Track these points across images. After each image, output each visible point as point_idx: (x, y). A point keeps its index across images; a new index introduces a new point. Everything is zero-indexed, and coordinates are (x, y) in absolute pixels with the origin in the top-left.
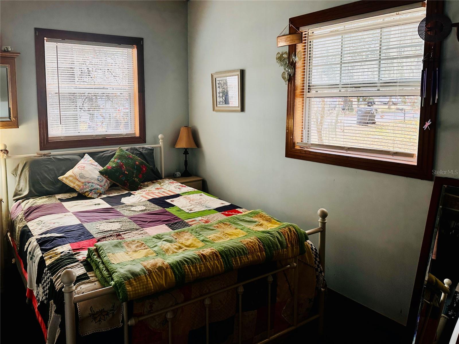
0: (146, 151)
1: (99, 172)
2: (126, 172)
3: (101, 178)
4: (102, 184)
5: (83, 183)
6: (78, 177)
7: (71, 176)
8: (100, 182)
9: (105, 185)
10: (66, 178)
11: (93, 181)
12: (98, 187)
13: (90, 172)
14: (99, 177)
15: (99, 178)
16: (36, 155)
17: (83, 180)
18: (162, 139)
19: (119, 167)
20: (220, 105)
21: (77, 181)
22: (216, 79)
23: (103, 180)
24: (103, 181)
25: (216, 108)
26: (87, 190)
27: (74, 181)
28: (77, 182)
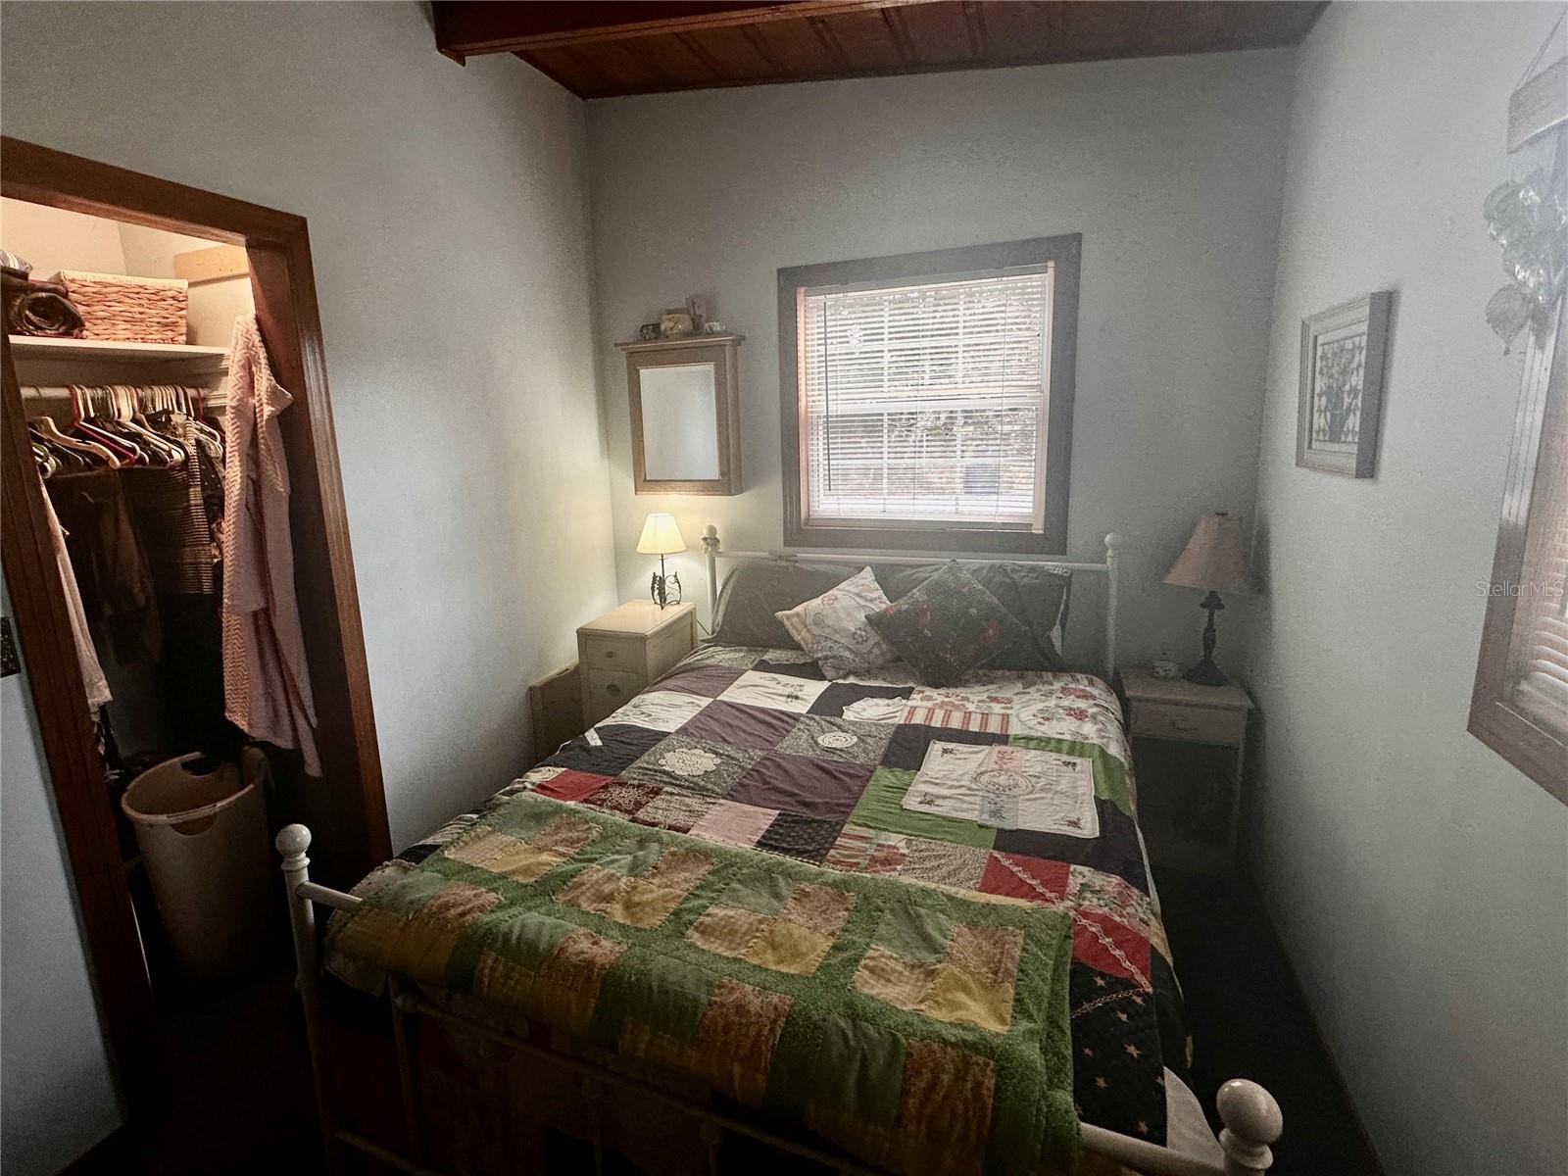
0: (1037, 578)
1: (866, 617)
2: (926, 631)
3: (864, 633)
4: (864, 649)
5: (814, 636)
6: (809, 621)
7: (797, 615)
8: (858, 643)
9: (870, 652)
10: (788, 618)
11: (837, 637)
12: (846, 654)
13: (842, 615)
14: (860, 629)
15: (859, 632)
16: (766, 554)
17: (817, 631)
18: (1115, 548)
19: (917, 612)
20: (1322, 446)
21: (805, 630)
22: (1316, 337)
23: (868, 638)
24: (866, 641)
25: (1308, 455)
26: (820, 655)
27: (800, 627)
28: (804, 633)
